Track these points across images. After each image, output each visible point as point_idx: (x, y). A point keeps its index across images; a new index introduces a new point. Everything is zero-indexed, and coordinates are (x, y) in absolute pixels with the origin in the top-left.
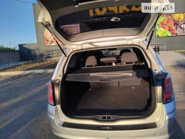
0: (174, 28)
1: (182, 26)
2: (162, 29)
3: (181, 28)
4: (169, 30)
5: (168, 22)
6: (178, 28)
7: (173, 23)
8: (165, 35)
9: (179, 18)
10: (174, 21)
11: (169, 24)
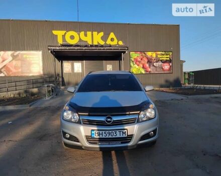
0: (147, 65)
1: (155, 64)
2: (136, 65)
3: (154, 66)
4: (143, 67)
5: (142, 59)
6: (151, 66)
7: (146, 61)
8: (139, 73)
9: (151, 56)
10: (147, 58)
11: (142, 62)
